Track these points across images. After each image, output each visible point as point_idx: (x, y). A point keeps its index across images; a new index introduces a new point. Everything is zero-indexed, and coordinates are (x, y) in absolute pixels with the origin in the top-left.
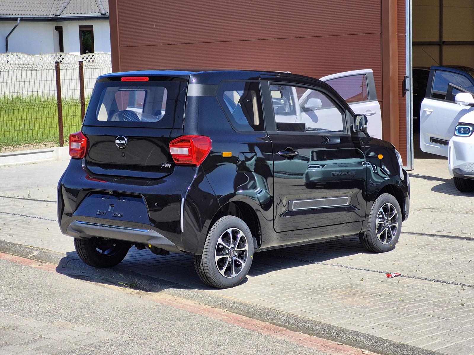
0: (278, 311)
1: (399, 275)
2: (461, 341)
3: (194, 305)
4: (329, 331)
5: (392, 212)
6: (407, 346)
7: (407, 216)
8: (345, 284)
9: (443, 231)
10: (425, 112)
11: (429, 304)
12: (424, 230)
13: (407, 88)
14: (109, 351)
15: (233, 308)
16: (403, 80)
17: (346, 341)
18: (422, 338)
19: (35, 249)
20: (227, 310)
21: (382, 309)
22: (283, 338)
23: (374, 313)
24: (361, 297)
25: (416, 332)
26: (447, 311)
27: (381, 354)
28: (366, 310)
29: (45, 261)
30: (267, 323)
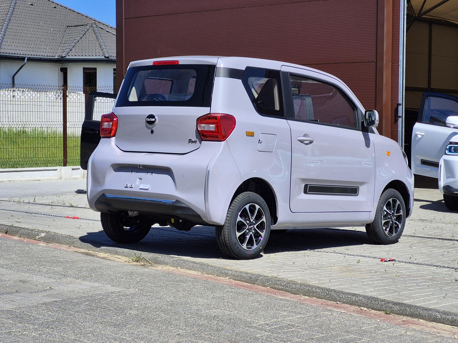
0: (279, 278)
1: (393, 260)
2: (457, 302)
3: (197, 274)
4: (329, 292)
6: (405, 304)
8: (342, 264)
9: (434, 235)
10: (416, 135)
11: (424, 279)
12: (416, 234)
13: (399, 115)
14: (116, 299)
15: (235, 276)
16: (395, 108)
17: (345, 300)
18: (419, 299)
19: (42, 232)
20: (229, 277)
21: (379, 280)
22: (284, 298)
23: (372, 282)
24: (358, 273)
25: (413, 296)
26: (441, 284)
27: (380, 310)
28: (364, 280)
29: (52, 241)
30: (268, 288)
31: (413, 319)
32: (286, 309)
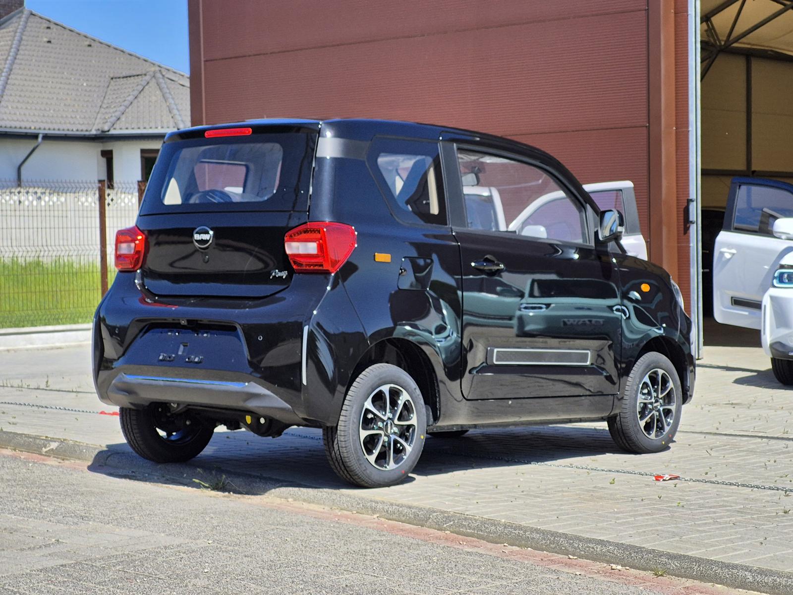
0: (467, 515)
1: (676, 478)
2: (783, 552)
3: (322, 510)
4: (555, 538)
5: (666, 384)
6: (689, 558)
7: (691, 396)
8: (583, 487)
9: (752, 430)
10: (722, 254)
11: (728, 511)
12: (720, 429)
13: (691, 219)
14: (172, 558)
15: (389, 512)
16: (684, 207)
17: (583, 553)
18: (716, 548)
19: (53, 440)
20: (378, 515)
21: (647, 514)
22: (475, 550)
23: (633, 519)
24: (611, 502)
25: (706, 541)
26: (758, 519)
27: (645, 569)
28: (618, 515)
29: (70, 457)
30: (447, 532)
31: (703, 584)
32: (476, 570)
